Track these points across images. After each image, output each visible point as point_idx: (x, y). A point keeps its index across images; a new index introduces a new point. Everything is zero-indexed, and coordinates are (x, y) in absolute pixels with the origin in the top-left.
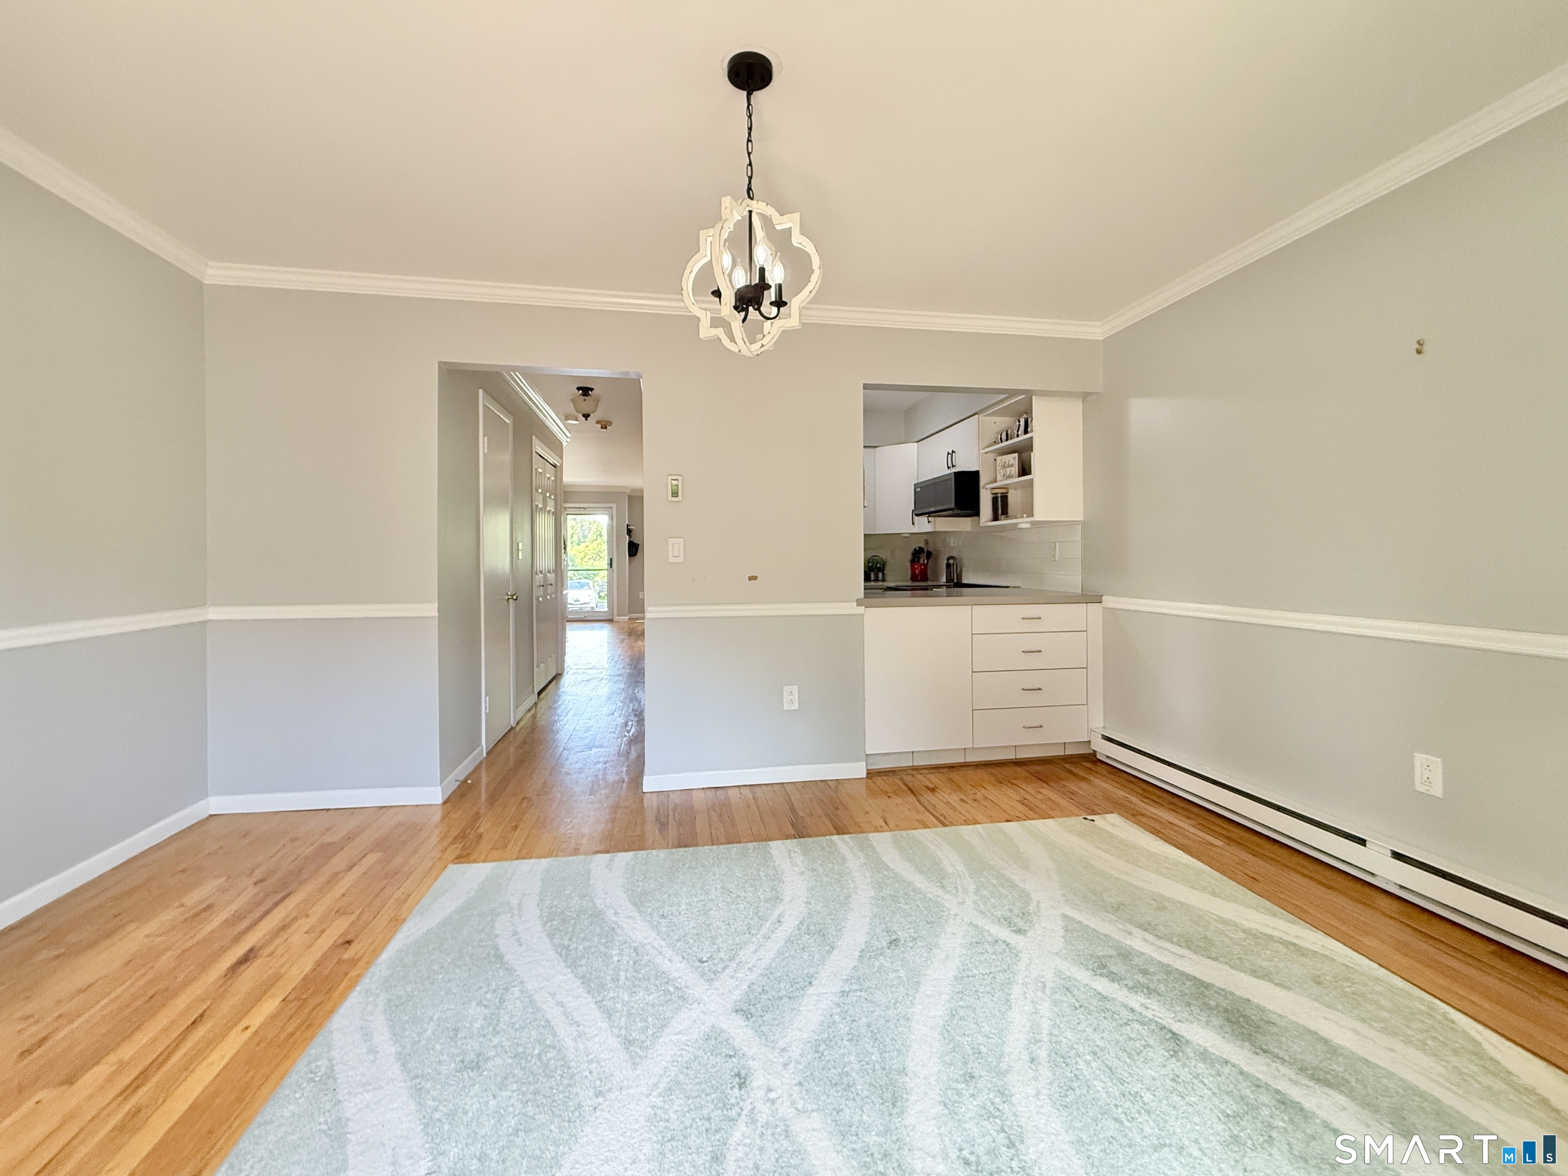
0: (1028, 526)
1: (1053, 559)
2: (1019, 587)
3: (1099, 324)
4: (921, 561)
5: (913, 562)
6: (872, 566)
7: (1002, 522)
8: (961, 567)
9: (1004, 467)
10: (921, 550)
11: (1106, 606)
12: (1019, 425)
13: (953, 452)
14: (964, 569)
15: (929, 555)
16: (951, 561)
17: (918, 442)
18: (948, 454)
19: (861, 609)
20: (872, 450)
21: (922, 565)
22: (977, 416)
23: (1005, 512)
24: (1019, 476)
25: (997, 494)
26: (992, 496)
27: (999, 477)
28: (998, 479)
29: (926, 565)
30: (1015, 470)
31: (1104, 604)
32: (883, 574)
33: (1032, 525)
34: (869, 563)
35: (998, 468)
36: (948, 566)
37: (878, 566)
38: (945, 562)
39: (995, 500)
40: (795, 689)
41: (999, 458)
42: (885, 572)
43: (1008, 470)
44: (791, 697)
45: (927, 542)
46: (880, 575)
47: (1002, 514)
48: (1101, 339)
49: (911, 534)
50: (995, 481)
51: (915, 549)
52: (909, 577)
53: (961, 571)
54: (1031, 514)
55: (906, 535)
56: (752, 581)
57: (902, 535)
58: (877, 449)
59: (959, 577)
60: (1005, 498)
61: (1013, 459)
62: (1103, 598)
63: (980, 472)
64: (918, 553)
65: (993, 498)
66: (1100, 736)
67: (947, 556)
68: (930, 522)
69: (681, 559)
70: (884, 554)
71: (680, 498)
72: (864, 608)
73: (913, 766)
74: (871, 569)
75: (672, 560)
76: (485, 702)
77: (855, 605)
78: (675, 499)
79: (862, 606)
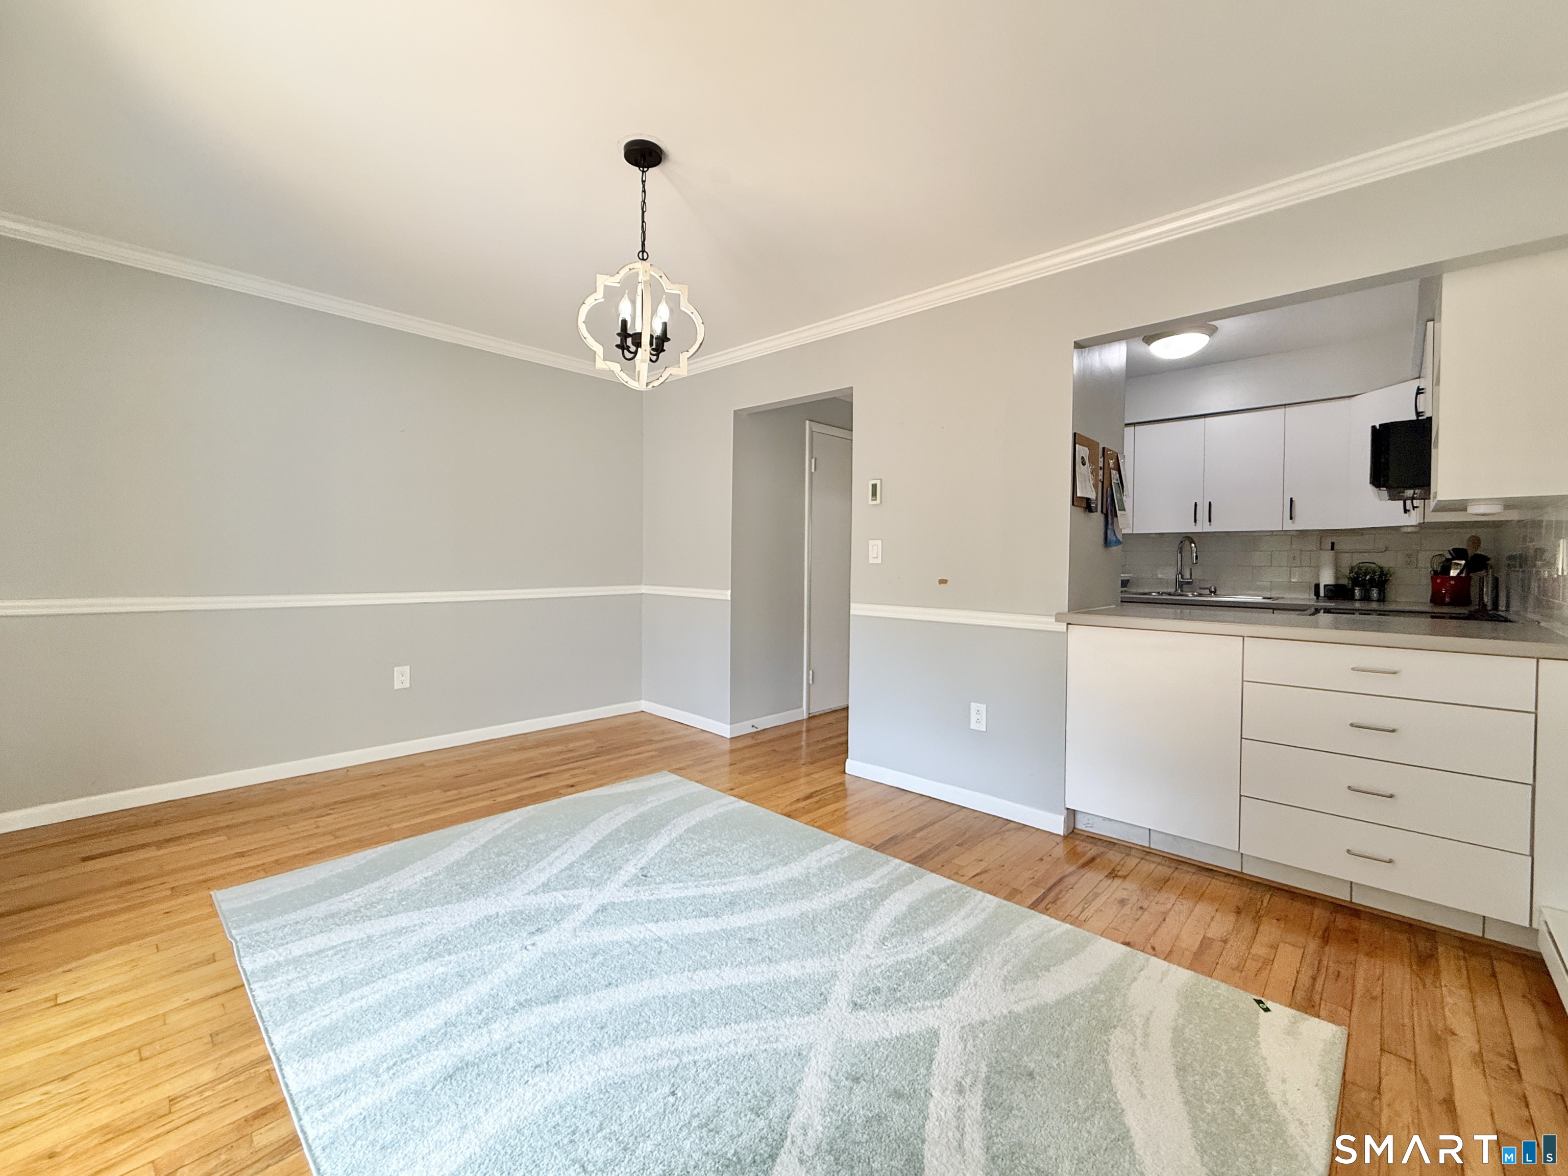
4: (1456, 573)
5: (1436, 574)
6: (1356, 578)
13: (1422, 389)
19: (1062, 626)
20: (1346, 401)
21: (1455, 579)
32: (1382, 590)
34: (1350, 571)
37: (1370, 578)
40: (983, 708)
42: (1387, 588)
44: (979, 717)
45: (1474, 541)
46: (1375, 593)
52: (1430, 599)
55: (1409, 530)
56: (942, 585)
57: (1405, 530)
58: (1353, 399)
63: (1432, 420)
68: (1417, 507)
69: (879, 561)
70: (1384, 561)
71: (878, 501)
72: (1065, 624)
73: (1149, 848)
74: (1355, 582)
75: (872, 561)
76: (808, 675)
77: (1054, 620)
78: (874, 502)
79: (1064, 622)
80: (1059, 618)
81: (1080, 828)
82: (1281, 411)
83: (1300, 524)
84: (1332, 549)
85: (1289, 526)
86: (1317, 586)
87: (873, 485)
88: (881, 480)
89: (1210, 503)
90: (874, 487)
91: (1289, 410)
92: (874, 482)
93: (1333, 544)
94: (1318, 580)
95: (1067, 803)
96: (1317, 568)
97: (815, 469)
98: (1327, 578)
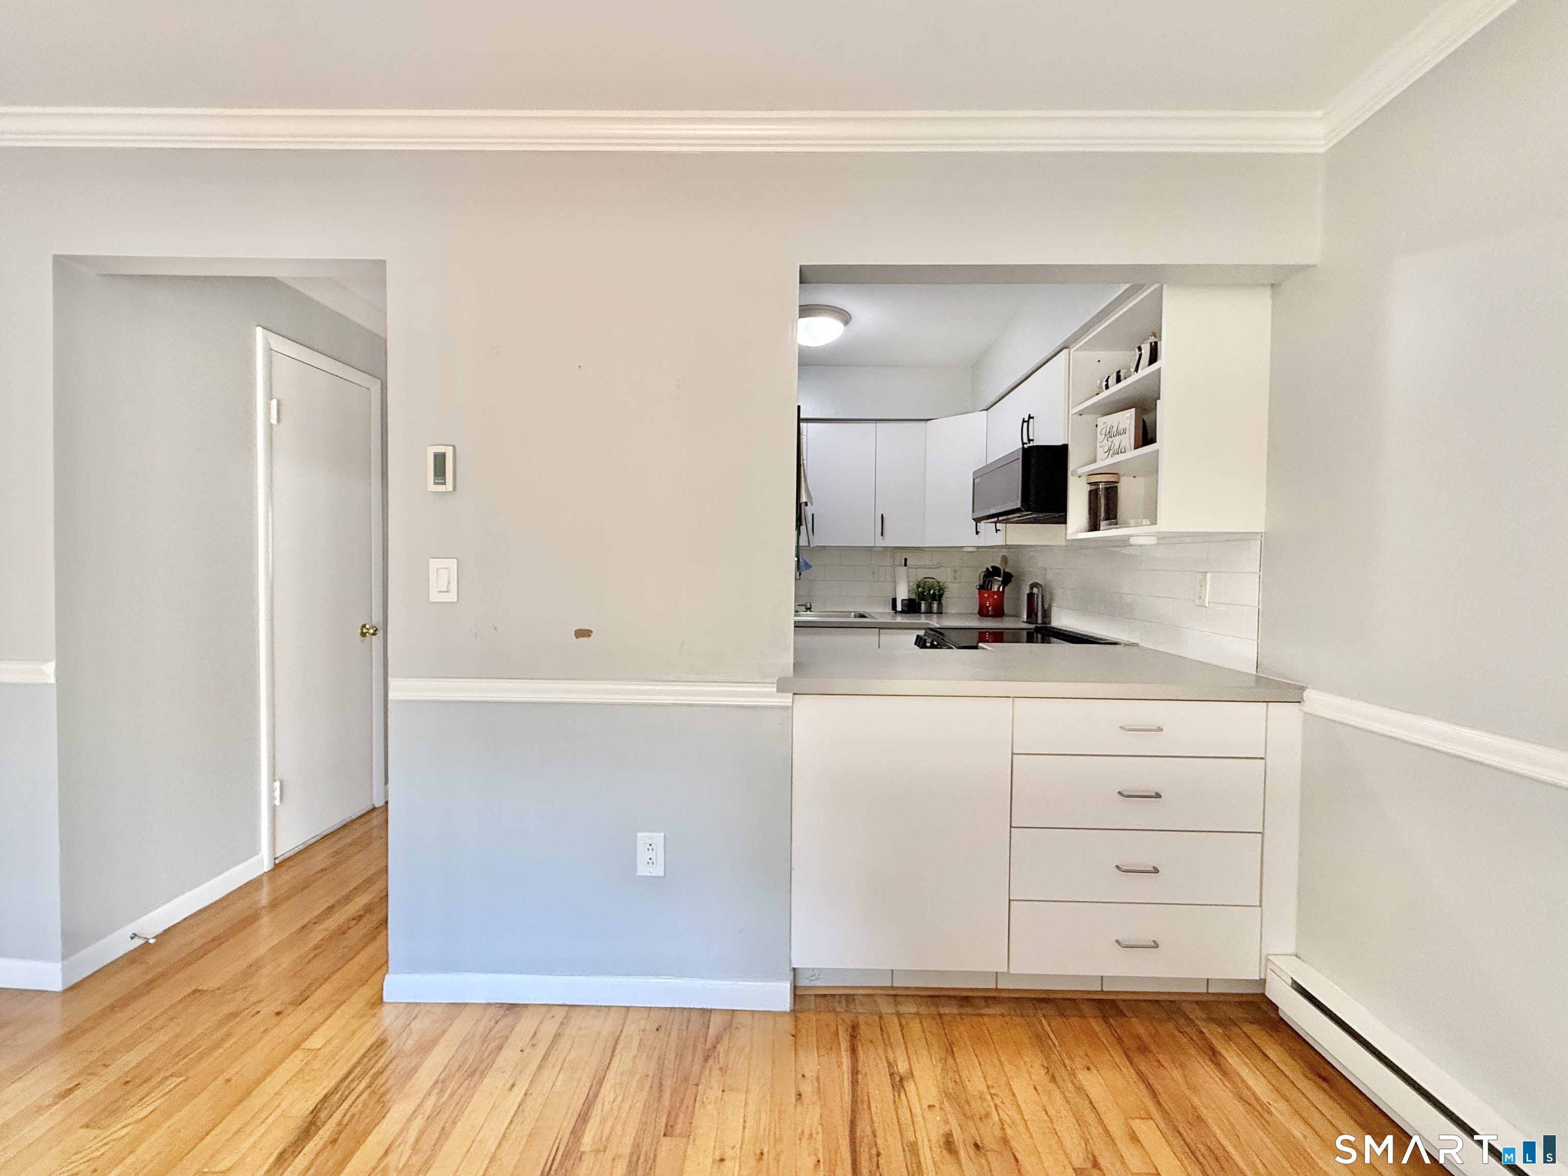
0: (1152, 541)
1: (1197, 602)
2: (1135, 645)
3: (1319, 113)
4: (995, 588)
5: (982, 588)
6: (923, 593)
7: (1106, 532)
8: (1051, 600)
9: (1110, 435)
10: (995, 571)
11: (1309, 711)
12: (1140, 355)
13: (1030, 417)
14: (1054, 604)
15: (1008, 579)
16: (1035, 590)
17: (987, 410)
18: (1024, 421)
19: (786, 699)
20: (923, 424)
21: (995, 593)
22: (1065, 351)
23: (1112, 515)
24: (1136, 448)
25: (1096, 483)
26: (1088, 488)
27: (1101, 454)
28: (1098, 458)
29: (1001, 594)
30: (1129, 439)
31: (1307, 707)
32: (940, 604)
33: (1159, 538)
34: (918, 586)
35: (1100, 438)
36: (1031, 596)
37: (932, 592)
38: (1027, 591)
39: (1093, 496)
40: (658, 838)
41: (1101, 421)
42: (944, 601)
43: (1117, 440)
44: (651, 854)
45: (1005, 559)
46: (935, 605)
47: (1107, 519)
48: (1321, 150)
49: (978, 547)
50: (1095, 461)
51: (987, 569)
52: (977, 611)
53: (1050, 606)
54: (1154, 522)
55: (970, 549)
56: (582, 639)
57: (965, 549)
58: (929, 422)
59: (1046, 614)
60: (1112, 491)
61: (1127, 419)
62: (1307, 694)
63: (1070, 447)
64: (991, 573)
65: (1090, 492)
66: (1290, 982)
67: (1032, 582)
68: (999, 530)
69: (452, 597)
70: (943, 576)
71: (449, 487)
72: (792, 694)
73: (893, 988)
74: (922, 596)
75: (435, 597)
76: (271, 791)
77: (775, 690)
78: (441, 488)
79: (791, 692)
80: (782, 686)
81: (802, 985)
82: (872, 425)
83: (891, 541)
84: (905, 565)
85: (880, 543)
86: (894, 601)
87: (437, 456)
88: (454, 447)
89: (813, 515)
90: (440, 460)
91: (880, 425)
92: (441, 449)
93: (906, 560)
94: (896, 595)
95: (793, 962)
96: (895, 583)
97: (279, 420)
98: (903, 594)
